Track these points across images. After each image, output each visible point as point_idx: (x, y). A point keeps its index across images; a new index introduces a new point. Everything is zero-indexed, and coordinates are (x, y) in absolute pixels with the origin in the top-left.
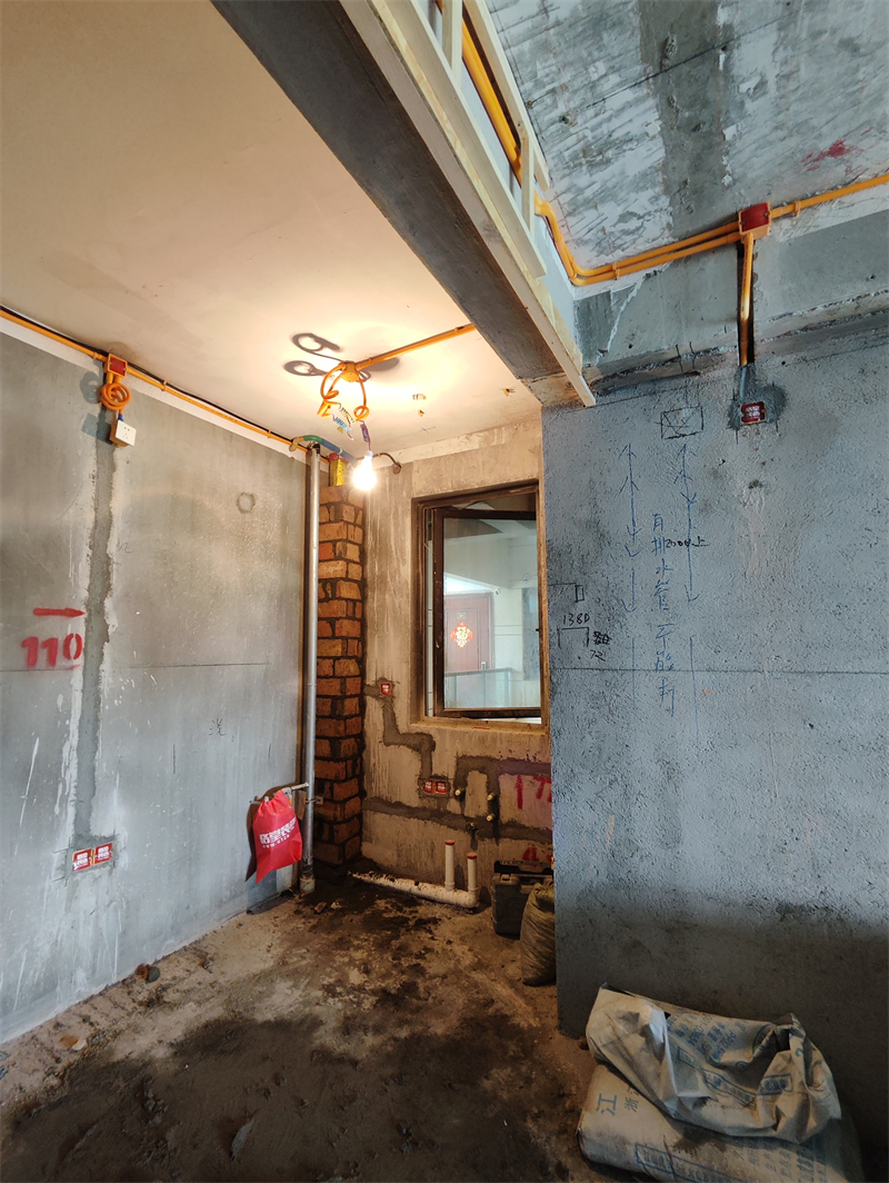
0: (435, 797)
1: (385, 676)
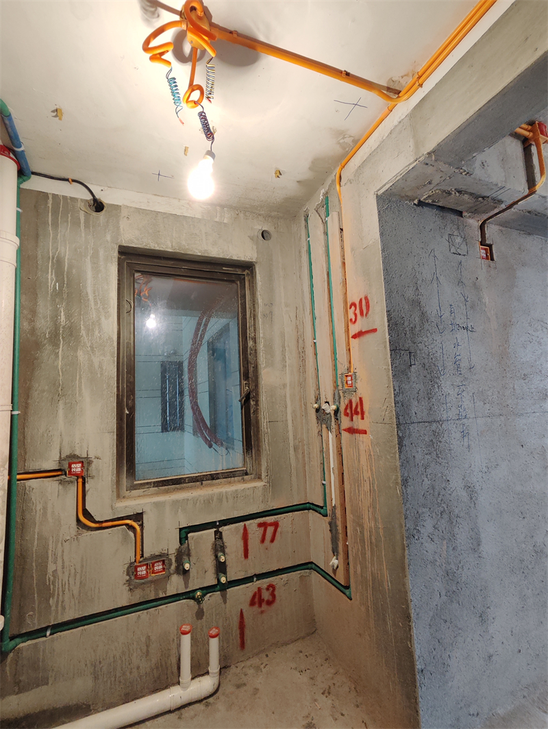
0: (151, 582)
1: (77, 453)
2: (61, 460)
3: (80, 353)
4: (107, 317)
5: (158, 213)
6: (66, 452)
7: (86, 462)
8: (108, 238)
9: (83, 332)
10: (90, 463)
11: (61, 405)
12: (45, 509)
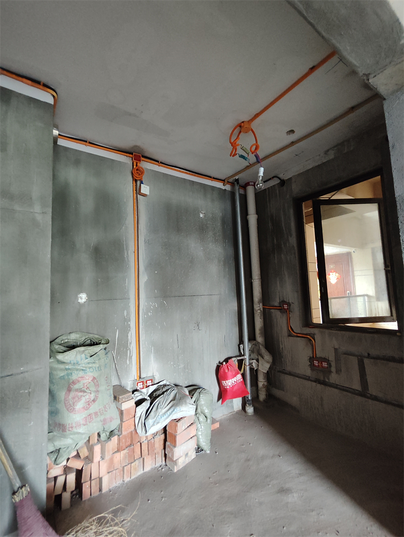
0: (321, 371)
1: (285, 300)
2: (280, 303)
3: (282, 255)
4: (291, 236)
5: (308, 170)
6: (282, 299)
7: (289, 304)
8: (288, 196)
9: (283, 246)
10: (290, 305)
11: (278, 279)
12: (277, 322)
